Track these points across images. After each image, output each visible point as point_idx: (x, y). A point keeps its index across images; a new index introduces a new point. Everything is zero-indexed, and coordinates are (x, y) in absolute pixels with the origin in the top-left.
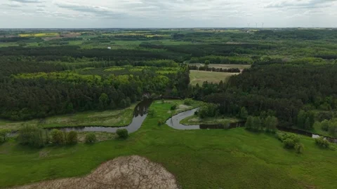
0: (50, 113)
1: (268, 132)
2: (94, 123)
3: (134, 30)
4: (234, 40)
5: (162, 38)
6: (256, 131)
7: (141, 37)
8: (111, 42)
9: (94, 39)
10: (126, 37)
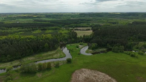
0: (23, 56)
1: (120, 52)
2: (49, 57)
3: (24, 14)
4: (73, 18)
5: (41, 17)
6: (117, 52)
7: (31, 17)
8: (16, 19)
9: (6, 18)
10: (23, 17)
